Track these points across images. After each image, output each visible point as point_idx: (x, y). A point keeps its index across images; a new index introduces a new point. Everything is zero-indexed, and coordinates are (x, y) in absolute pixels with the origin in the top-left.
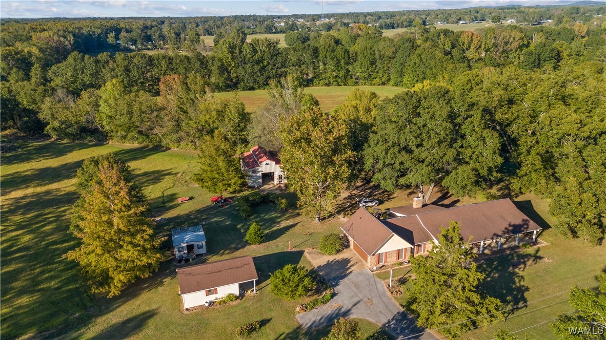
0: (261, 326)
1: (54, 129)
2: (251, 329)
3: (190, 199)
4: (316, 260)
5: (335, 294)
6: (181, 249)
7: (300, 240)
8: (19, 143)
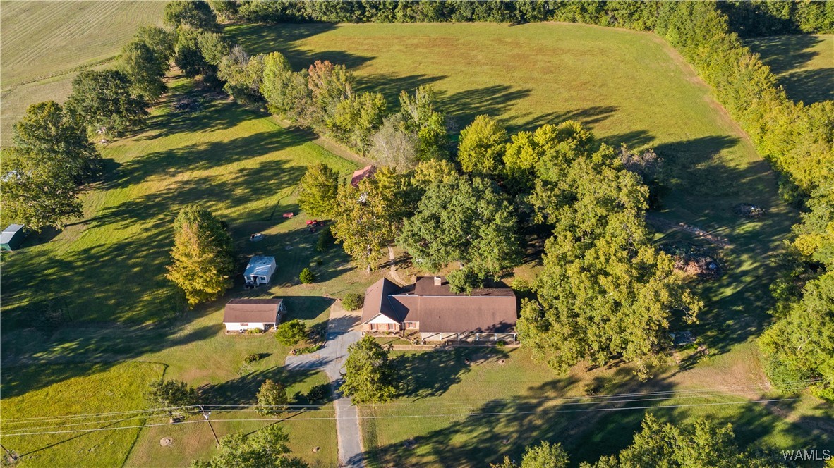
0: (260, 359)
1: (231, 87)
2: (253, 359)
3: (294, 215)
4: (336, 312)
5: (323, 347)
6: (249, 278)
7: (340, 288)
8: (204, 98)
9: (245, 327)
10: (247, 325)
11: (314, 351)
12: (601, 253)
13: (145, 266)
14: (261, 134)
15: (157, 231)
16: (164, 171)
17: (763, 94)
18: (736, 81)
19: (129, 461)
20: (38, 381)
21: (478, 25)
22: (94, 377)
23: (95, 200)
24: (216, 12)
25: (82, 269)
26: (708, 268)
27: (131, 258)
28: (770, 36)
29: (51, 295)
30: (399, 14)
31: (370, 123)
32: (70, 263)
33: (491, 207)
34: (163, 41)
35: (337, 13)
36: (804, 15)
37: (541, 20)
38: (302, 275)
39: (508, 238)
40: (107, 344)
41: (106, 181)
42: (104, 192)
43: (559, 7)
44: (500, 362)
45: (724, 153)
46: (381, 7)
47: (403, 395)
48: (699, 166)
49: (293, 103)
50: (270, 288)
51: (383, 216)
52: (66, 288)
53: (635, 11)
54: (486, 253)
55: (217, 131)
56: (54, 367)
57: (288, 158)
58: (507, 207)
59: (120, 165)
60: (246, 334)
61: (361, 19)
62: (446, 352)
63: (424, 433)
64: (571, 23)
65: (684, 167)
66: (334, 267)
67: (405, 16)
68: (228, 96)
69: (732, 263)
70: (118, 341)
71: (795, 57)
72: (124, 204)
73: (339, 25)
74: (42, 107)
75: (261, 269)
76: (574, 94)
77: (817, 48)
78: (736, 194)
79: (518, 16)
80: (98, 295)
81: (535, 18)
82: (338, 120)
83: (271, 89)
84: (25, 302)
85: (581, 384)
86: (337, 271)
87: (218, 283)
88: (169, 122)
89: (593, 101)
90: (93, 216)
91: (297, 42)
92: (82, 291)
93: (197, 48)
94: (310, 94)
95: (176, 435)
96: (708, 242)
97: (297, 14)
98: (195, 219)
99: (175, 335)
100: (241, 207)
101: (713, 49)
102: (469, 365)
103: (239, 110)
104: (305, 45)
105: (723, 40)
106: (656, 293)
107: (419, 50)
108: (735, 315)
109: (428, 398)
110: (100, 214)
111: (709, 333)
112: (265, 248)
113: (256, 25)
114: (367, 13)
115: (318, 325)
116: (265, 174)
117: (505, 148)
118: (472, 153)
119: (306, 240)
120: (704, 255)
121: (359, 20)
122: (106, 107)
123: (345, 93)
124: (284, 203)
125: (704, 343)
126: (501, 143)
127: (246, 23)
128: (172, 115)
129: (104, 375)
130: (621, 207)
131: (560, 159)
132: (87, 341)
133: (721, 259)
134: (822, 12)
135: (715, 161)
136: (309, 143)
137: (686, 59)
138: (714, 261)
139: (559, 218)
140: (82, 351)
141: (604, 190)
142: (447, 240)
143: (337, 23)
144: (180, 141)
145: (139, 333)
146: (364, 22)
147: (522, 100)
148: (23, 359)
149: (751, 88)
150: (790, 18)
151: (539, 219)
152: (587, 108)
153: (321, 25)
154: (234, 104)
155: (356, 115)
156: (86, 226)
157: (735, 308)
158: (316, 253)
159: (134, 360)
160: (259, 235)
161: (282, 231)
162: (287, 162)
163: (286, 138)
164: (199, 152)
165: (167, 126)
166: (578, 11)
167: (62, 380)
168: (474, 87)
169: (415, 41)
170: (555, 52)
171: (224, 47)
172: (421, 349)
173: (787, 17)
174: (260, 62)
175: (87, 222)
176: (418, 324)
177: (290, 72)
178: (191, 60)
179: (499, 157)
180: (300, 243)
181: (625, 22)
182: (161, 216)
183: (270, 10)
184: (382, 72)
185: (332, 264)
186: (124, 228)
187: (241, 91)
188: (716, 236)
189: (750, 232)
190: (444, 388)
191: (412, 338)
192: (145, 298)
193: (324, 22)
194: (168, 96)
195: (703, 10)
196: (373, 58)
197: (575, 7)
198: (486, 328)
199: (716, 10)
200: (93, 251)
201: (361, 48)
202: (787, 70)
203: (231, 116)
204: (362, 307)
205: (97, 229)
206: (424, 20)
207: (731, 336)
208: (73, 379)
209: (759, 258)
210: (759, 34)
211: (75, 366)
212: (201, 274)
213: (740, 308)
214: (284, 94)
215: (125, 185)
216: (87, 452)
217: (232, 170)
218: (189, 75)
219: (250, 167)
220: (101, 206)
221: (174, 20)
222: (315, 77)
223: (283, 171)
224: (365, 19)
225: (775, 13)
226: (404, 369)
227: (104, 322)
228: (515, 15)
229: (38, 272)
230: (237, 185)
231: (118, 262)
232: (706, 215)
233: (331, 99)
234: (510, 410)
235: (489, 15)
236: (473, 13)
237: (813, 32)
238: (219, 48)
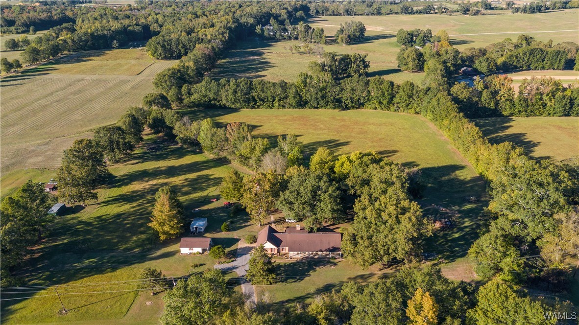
0: (200, 266)
1: (180, 138)
2: (196, 266)
3: (217, 200)
4: (241, 245)
5: (235, 261)
6: (193, 228)
7: (244, 234)
8: (164, 144)
9: (191, 251)
10: (193, 250)
11: (230, 262)
12: (382, 202)
13: (133, 225)
14: (197, 162)
15: (139, 208)
16: (142, 179)
17: (476, 142)
18: (462, 136)
19: (129, 312)
20: (76, 277)
21: (321, 111)
22: (108, 274)
23: (104, 193)
24: (170, 102)
25: (98, 226)
26: (446, 224)
27: (125, 221)
28: (486, 117)
29: (81, 238)
30: (276, 104)
31: (260, 153)
32: (91, 223)
33: (326, 184)
34: (142, 114)
35: (240, 103)
36: (503, 107)
37: (357, 108)
38: (222, 227)
39: (335, 201)
40: (114, 259)
41: (108, 184)
42: (108, 190)
43: (366, 102)
44: (333, 267)
45: (458, 172)
46: (266, 100)
47: (279, 282)
48: (443, 178)
49: (217, 145)
50: (204, 234)
51: (269, 191)
52: (89, 234)
53: (409, 104)
54: (324, 208)
55: (172, 161)
56: (85, 270)
57: (213, 173)
58: (334, 184)
59: (116, 177)
60: (192, 255)
61: (254, 107)
62: (303, 263)
63: (292, 298)
64: (374, 110)
65: (435, 179)
66: (239, 224)
67: (279, 105)
68: (178, 143)
69: (459, 222)
70: (120, 258)
71: (499, 128)
72: (120, 195)
73: (241, 110)
74: (81, 141)
75: (200, 224)
76: (375, 144)
77: (512, 124)
78: (463, 192)
79: (344, 106)
80: (107, 238)
81: (353, 107)
82: (243, 152)
83: (204, 138)
84: (66, 241)
85: (376, 276)
86: (242, 226)
87: (177, 228)
88: (143, 156)
89: (386, 148)
90: (102, 201)
91: (217, 118)
92: (98, 236)
93: (162, 117)
94: (227, 140)
95: (154, 300)
96: (447, 213)
97: (217, 104)
98: (167, 193)
99: (152, 256)
100: (187, 196)
101: (451, 121)
102: (316, 269)
103: (184, 151)
104: (222, 119)
105: (456, 116)
106: (409, 218)
107: (287, 122)
108: (459, 246)
109: (293, 283)
110: (106, 200)
111: (445, 253)
112: (201, 215)
113: (193, 109)
114: (257, 104)
115: (232, 251)
116: (200, 181)
117: (335, 164)
118: (317, 166)
119: (224, 212)
120: (445, 218)
121: (253, 107)
122: (112, 146)
123: (247, 138)
124: (210, 194)
125: (442, 258)
126: (332, 161)
127: (186, 109)
128: (145, 153)
129: (113, 274)
130: (393, 184)
131: (363, 164)
132: (103, 258)
133: (453, 221)
134: (513, 105)
135: (453, 176)
136: (225, 166)
137: (437, 128)
138: (450, 221)
139: (363, 191)
140: (100, 262)
141: (384, 176)
142: (303, 201)
143: (240, 109)
144: (150, 165)
145: (132, 254)
146: (255, 108)
147: (346, 146)
148: (67, 267)
149: (469, 139)
150: (496, 108)
151: (352, 191)
152: (382, 150)
153: (230, 110)
154: (182, 147)
155: (253, 149)
156: (99, 206)
157: (460, 242)
158: (230, 217)
159: (129, 267)
160: (197, 209)
161: (210, 208)
162: (212, 175)
163: (212, 164)
164: (161, 171)
165: (143, 158)
166: (378, 103)
167: (90, 276)
168: (318, 140)
169: (285, 118)
170: (365, 124)
171: (178, 117)
172: (289, 261)
173: (494, 107)
174: (198, 124)
175: (99, 204)
176: (287, 248)
177: (216, 129)
178: (158, 124)
179: (332, 169)
180: (221, 213)
181: (404, 110)
182: (141, 201)
183: (202, 101)
184: (266, 133)
185: (239, 223)
186: (120, 206)
187: (185, 141)
188: (452, 210)
189: (470, 209)
190: (302, 279)
191: (284, 256)
192: (134, 239)
193: (232, 108)
194: (143, 144)
195: (444, 101)
196: (261, 126)
197: (375, 101)
198: (325, 249)
199: (451, 102)
200: (103, 217)
201: (254, 121)
202: (494, 134)
203: (180, 153)
204: (256, 242)
205: (105, 207)
206: (290, 108)
207: (457, 255)
208: (96, 276)
209: (474, 220)
210: (480, 117)
211: (97, 270)
212: (168, 223)
213: (463, 242)
214: (212, 140)
215: (120, 186)
216: (106, 308)
217: (181, 179)
218: (155, 133)
219: (191, 178)
220: (107, 195)
221: (148, 104)
222: (230, 131)
223: (210, 179)
224: (256, 107)
225: (486, 105)
226: (279, 270)
227: (111, 250)
228: (342, 105)
229: (73, 227)
230: (184, 186)
231: (118, 222)
232: (446, 201)
233: (239, 141)
234: (338, 288)
235: (327, 106)
236: (318, 104)
237: (510, 116)
238: (175, 117)
